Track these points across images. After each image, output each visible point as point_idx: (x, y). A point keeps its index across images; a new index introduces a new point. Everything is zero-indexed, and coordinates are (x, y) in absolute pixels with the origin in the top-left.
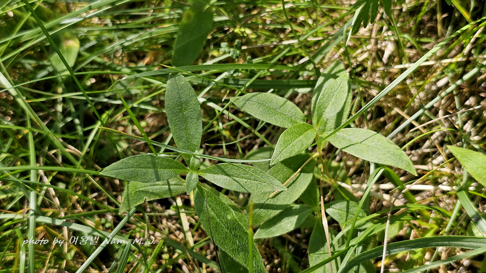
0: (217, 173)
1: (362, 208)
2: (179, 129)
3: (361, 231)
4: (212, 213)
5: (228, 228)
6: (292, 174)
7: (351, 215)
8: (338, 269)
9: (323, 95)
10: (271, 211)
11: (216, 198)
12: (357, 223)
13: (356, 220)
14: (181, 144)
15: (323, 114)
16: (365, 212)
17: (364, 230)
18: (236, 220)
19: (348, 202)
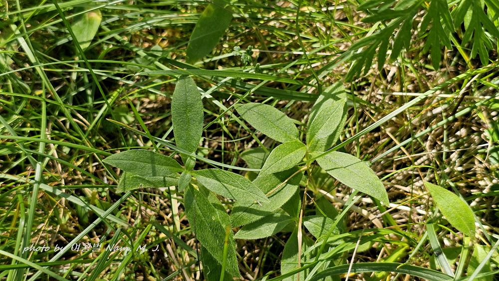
0: (209, 177)
1: (337, 226)
2: (181, 129)
3: (332, 246)
4: (199, 212)
5: (211, 228)
6: (278, 183)
7: (326, 231)
8: (305, 277)
9: (319, 116)
10: (253, 216)
11: (204, 199)
12: (330, 240)
13: (329, 236)
14: (180, 143)
15: (315, 134)
16: (339, 229)
17: (336, 246)
18: (219, 222)
19: (325, 218)
